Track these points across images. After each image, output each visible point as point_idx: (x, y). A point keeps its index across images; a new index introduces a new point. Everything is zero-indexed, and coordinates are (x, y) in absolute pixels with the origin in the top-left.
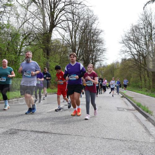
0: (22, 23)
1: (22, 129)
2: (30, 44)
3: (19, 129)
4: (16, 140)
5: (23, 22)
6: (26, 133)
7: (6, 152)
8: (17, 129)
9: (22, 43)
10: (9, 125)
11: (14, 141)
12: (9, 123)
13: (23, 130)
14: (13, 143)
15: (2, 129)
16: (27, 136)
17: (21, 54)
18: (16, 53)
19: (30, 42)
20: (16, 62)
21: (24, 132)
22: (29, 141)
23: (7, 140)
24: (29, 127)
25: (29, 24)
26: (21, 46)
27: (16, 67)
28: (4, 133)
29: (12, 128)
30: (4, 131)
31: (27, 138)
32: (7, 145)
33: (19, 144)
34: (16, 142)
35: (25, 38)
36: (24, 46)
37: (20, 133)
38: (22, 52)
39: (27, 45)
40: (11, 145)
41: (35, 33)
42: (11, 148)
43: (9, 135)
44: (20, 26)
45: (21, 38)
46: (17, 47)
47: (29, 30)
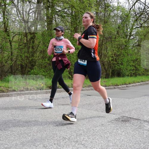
0: (133, 4)
1: (135, 117)
2: (141, 27)
3: (131, 117)
4: (129, 128)
5: (134, 2)
6: (139, 123)
7: (120, 139)
8: (129, 116)
9: (133, 25)
10: (121, 113)
11: (126, 129)
12: (121, 110)
13: (136, 119)
14: (126, 131)
15: (114, 116)
16: (140, 126)
17: (132, 37)
18: (127, 36)
19: (141, 24)
20: (126, 46)
21: (136, 121)
22: (142, 131)
23: (120, 127)
24: (142, 116)
25: (141, 4)
26: (132, 29)
27: (126, 51)
28: (116, 120)
29: (124, 115)
30: (116, 118)
31: (140, 127)
32: (120, 132)
33: (132, 133)
34: (129, 130)
35: (137, 20)
36: (135, 28)
37: (133, 121)
38: (132, 35)
39: (138, 28)
40: (124, 132)
41: (147, 13)
42: (124, 135)
43: (121, 123)
44: (131, 7)
45: (132, 20)
46: (127, 30)
47: (141, 10)
